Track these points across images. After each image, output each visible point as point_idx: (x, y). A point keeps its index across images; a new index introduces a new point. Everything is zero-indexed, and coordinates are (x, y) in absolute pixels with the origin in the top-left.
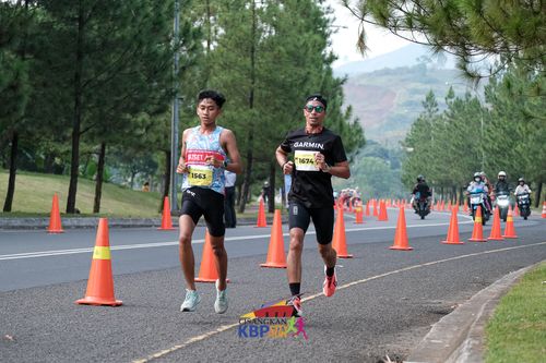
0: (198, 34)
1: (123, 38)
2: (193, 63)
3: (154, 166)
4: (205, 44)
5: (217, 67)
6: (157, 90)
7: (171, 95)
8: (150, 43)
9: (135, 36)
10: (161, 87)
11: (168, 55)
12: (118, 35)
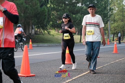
0: (113, 9)
1: (99, 11)
2: (112, 15)
3: (106, 33)
4: (114, 11)
5: (116, 15)
6: (106, 20)
7: (108, 20)
8: (104, 11)
9: (101, 10)
10: (106, 19)
11: (107, 13)
12: (98, 10)
